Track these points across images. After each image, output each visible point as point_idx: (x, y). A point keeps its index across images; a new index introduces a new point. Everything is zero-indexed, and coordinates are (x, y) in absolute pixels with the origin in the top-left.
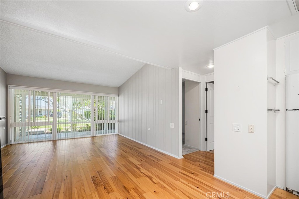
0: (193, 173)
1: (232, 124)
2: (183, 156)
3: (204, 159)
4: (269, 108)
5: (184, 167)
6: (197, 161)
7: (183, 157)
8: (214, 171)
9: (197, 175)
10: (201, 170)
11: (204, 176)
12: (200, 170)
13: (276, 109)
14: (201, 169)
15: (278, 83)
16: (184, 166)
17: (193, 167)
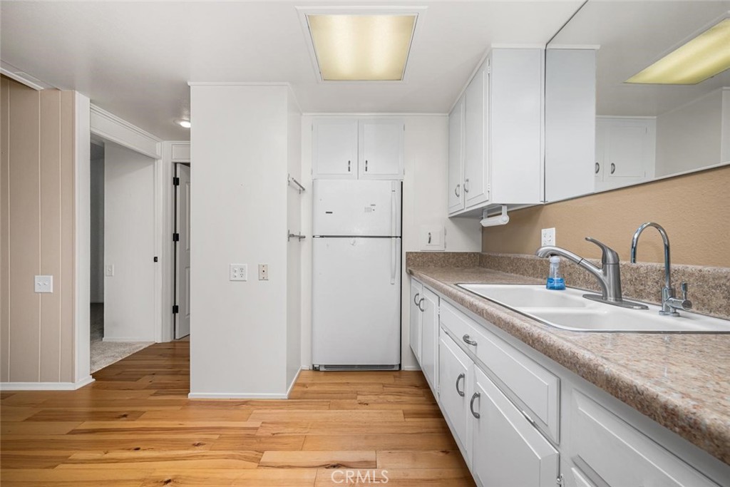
0: (125, 416)
1: (230, 266)
2: (94, 375)
3: (168, 363)
4: (291, 233)
5: (95, 409)
6: (145, 375)
7: (93, 377)
8: (189, 383)
9: (137, 415)
10: (155, 394)
11: (161, 408)
12: (151, 395)
13: (302, 235)
14: (154, 391)
15: (304, 189)
16: (97, 406)
17: (127, 398)
